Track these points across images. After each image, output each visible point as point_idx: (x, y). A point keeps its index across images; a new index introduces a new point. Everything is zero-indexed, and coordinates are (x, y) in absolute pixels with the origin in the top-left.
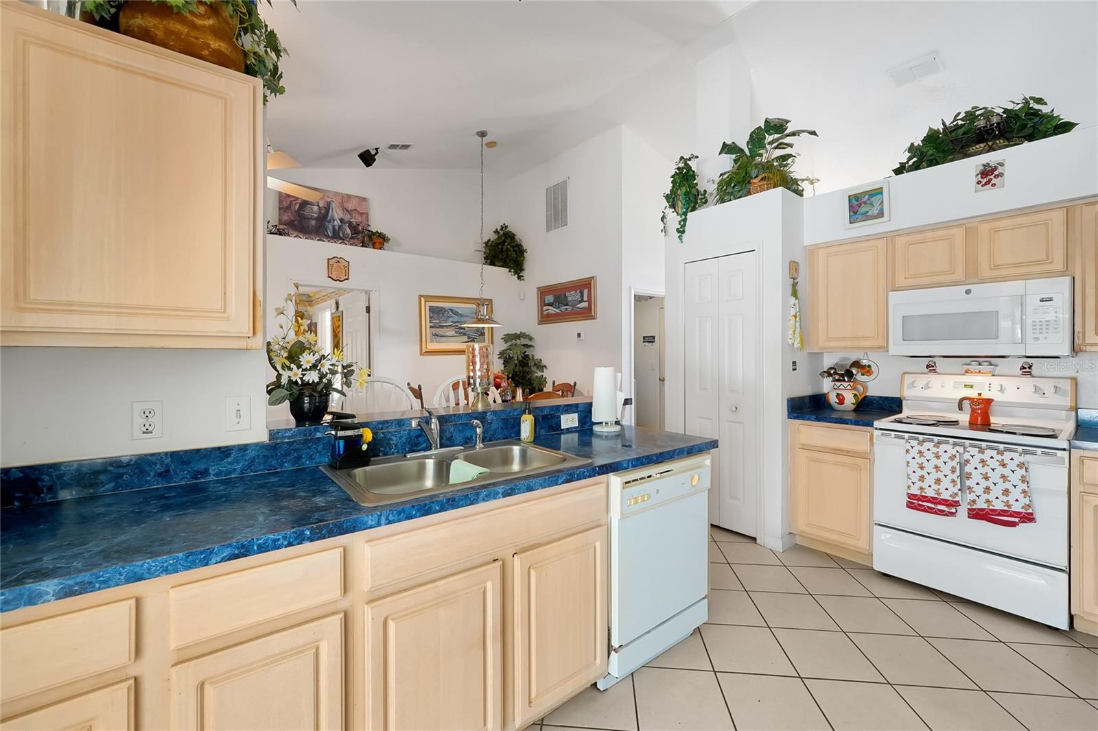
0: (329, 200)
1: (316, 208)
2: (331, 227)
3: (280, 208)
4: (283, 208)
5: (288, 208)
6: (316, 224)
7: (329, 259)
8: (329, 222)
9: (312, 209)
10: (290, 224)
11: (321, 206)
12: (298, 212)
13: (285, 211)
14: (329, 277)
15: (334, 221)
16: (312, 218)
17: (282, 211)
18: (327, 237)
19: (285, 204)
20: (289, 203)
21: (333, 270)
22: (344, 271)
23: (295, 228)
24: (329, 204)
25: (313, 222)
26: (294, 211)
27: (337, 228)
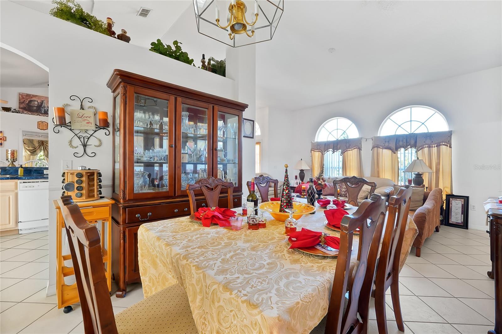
0: (43, 100)
1: (36, 103)
2: (43, 110)
3: (19, 103)
4: (21, 102)
5: (23, 102)
6: (36, 109)
7: (38, 122)
8: (43, 108)
9: (34, 103)
10: (24, 109)
11: (39, 102)
12: (27, 104)
13: (21, 104)
14: (38, 128)
15: (45, 107)
16: (35, 106)
17: (20, 104)
18: (42, 113)
19: (22, 101)
20: (23, 101)
21: (40, 126)
22: (45, 126)
23: (26, 110)
24: (43, 101)
25: (35, 108)
26: (26, 104)
27: (46, 110)
